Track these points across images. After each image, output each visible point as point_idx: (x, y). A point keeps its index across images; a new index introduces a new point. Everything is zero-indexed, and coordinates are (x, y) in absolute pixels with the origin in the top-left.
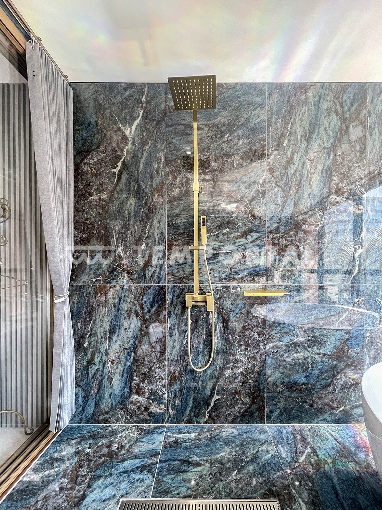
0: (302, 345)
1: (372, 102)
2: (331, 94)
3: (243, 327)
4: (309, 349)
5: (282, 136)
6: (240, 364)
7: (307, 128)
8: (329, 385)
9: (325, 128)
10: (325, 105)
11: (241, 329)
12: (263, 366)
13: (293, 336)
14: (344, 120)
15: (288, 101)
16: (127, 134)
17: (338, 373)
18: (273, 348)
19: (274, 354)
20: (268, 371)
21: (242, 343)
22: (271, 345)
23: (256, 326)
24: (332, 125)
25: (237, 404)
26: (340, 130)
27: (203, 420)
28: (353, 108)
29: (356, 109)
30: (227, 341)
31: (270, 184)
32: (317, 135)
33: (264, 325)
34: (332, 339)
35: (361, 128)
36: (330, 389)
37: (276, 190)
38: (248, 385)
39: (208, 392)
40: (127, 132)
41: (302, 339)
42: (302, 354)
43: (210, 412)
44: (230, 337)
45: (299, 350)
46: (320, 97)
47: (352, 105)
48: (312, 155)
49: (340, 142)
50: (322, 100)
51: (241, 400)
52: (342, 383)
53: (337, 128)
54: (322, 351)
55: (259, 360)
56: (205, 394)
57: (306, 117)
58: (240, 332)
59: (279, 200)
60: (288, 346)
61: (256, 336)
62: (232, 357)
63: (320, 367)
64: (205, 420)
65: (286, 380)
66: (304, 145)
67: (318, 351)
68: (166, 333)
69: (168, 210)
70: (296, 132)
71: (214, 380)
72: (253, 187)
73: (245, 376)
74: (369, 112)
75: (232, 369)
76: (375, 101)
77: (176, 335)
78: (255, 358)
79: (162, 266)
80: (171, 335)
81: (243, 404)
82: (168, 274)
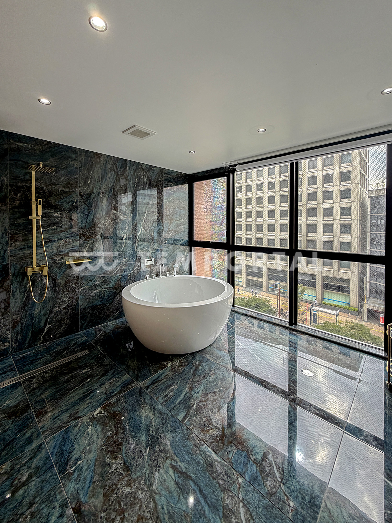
0: (98, 285)
1: (129, 169)
2: (111, 161)
3: (66, 282)
4: (103, 287)
5: (87, 178)
6: (64, 303)
7: (100, 176)
8: (112, 302)
9: (109, 177)
10: (109, 166)
11: (64, 283)
12: (78, 300)
13: (94, 281)
14: (118, 175)
15: (91, 160)
17: (116, 295)
18: (83, 290)
19: (83, 293)
20: (80, 303)
21: (65, 290)
22: (82, 288)
23: (73, 280)
24: (112, 177)
25: (62, 326)
26: (116, 179)
27: (39, 343)
28: (122, 170)
30: (55, 291)
31: (81, 203)
32: (105, 180)
33: (78, 278)
34: (114, 280)
35: (125, 180)
36: (113, 304)
37: (84, 206)
38: (69, 313)
39: (42, 324)
41: (99, 282)
42: (99, 290)
43: (44, 337)
44: (57, 289)
45: (97, 288)
46: (107, 162)
47: (121, 169)
48: (103, 190)
49: (116, 185)
50: (107, 163)
51: (65, 323)
52: (118, 300)
53: (115, 179)
54: (109, 286)
55: (75, 298)
56: (40, 326)
57: (100, 170)
58: (64, 285)
59: (86, 211)
60: (91, 287)
61: (74, 285)
62: (58, 300)
63: (108, 295)
64: (41, 342)
65: (91, 305)
66: (99, 184)
67: (107, 287)
68: (9, 295)
69: (10, 214)
70: (94, 177)
71: (47, 316)
72: (71, 203)
73: (67, 309)
74: (128, 174)
75: (59, 307)
76: (131, 168)
77: (18, 294)
78: (73, 297)
79: (5, 251)
80: (13, 295)
81: (66, 325)
82: (11, 256)
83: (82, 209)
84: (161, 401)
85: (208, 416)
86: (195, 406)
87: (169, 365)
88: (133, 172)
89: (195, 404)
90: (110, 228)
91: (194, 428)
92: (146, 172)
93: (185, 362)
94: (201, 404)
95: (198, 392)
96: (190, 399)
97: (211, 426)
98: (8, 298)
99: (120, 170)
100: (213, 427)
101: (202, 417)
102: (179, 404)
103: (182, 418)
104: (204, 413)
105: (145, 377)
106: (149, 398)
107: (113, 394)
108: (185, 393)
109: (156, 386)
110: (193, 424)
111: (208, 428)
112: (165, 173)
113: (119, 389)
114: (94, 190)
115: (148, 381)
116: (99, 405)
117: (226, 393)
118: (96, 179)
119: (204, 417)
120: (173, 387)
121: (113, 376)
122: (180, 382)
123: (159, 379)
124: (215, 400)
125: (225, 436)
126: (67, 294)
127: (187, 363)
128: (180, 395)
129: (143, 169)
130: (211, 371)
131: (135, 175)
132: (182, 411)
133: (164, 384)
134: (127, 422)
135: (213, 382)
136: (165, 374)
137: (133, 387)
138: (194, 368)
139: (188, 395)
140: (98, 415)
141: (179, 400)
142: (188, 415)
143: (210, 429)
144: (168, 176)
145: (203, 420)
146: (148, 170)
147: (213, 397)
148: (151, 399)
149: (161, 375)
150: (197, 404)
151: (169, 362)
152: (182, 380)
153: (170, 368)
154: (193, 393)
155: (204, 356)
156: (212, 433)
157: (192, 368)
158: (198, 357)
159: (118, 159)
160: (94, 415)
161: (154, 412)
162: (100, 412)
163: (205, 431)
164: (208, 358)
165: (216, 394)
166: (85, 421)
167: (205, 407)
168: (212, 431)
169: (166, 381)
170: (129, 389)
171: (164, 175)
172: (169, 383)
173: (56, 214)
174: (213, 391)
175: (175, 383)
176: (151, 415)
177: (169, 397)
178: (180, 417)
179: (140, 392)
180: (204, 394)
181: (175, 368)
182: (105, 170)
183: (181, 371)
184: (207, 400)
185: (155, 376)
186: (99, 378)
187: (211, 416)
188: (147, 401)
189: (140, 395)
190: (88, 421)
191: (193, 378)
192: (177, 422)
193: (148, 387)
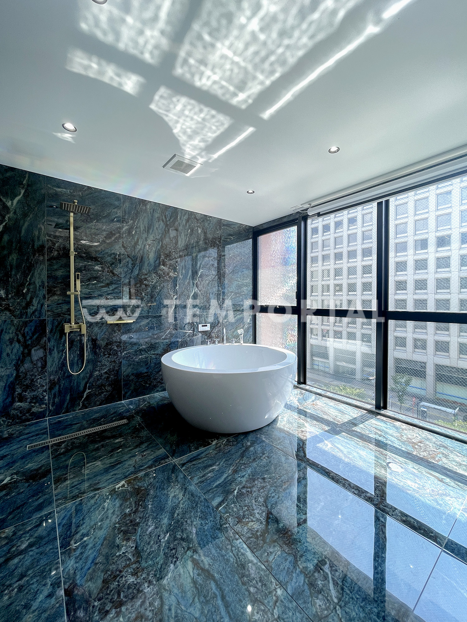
0: (144, 350)
1: (180, 219)
2: (160, 210)
3: (107, 344)
4: (149, 352)
5: (132, 228)
6: (105, 367)
7: (146, 226)
8: (160, 371)
9: (157, 228)
10: (156, 215)
11: (105, 345)
12: (120, 366)
13: (139, 345)
14: (167, 225)
15: (135, 208)
16: (8, 205)
18: (126, 354)
19: (126, 358)
20: (123, 369)
21: (106, 353)
22: (125, 352)
23: (115, 342)
24: (161, 227)
25: (103, 393)
26: (165, 230)
27: (78, 409)
28: (172, 220)
29: (173, 221)
30: (95, 353)
31: (124, 256)
32: (153, 231)
33: (121, 341)
34: (162, 345)
35: (175, 231)
36: (161, 373)
37: (128, 260)
38: (110, 379)
39: (81, 388)
40: (9, 204)
41: (144, 347)
42: (144, 356)
43: (83, 402)
44: (97, 351)
45: (143, 353)
46: (154, 210)
47: (171, 218)
48: (149, 242)
49: (165, 237)
50: (155, 212)
51: (106, 389)
53: (163, 229)
54: (156, 352)
55: (118, 363)
56: (79, 390)
57: (146, 219)
58: (104, 347)
59: (130, 265)
60: (136, 351)
61: (116, 348)
62: (99, 363)
63: (154, 362)
64: (80, 407)
65: (135, 372)
66: (145, 235)
67: (153, 353)
68: (46, 353)
69: (48, 266)
70: (140, 227)
71: (86, 380)
72: (113, 256)
73: (108, 374)
74: (179, 224)
75: (99, 371)
76: (182, 218)
77: (55, 353)
78: (114, 361)
79: (42, 305)
80: (50, 354)
81: (107, 392)
82: (48, 311)
83: (125, 263)
84: (196, 480)
85: (250, 505)
86: (236, 492)
87: (214, 443)
88: (184, 222)
89: (237, 489)
90: (157, 286)
91: (229, 518)
92: (200, 223)
93: (234, 441)
94: (244, 491)
95: (243, 476)
96: (231, 483)
97: (252, 517)
98: (45, 356)
99: (169, 220)
100: (254, 519)
101: (243, 505)
102: (217, 487)
103: (217, 504)
104: (246, 502)
105: (183, 453)
106: (182, 476)
107: (142, 468)
108: (226, 475)
109: (194, 465)
110: (230, 513)
111: (247, 520)
112: (224, 225)
113: (150, 463)
114: (139, 242)
115: (185, 458)
116: (124, 478)
117: (279, 481)
118: (142, 230)
119: (245, 506)
120: (214, 467)
121: (146, 448)
122: (223, 463)
123: (199, 457)
124: (263, 488)
125: (268, 532)
126: (109, 357)
127: (236, 443)
128: (220, 477)
129: (196, 219)
130: (264, 454)
131: (188, 225)
132: (219, 496)
133: (203, 463)
134: (151, 500)
135: (264, 467)
136: (207, 452)
137: (167, 462)
138: (244, 449)
139: (229, 478)
140: (120, 489)
141: (218, 483)
142: (225, 501)
143: (250, 521)
144: (227, 228)
145: (243, 509)
146: (203, 221)
147: (261, 483)
148: (184, 477)
149: (202, 453)
150: (239, 489)
151: (215, 440)
152: (226, 460)
153: (214, 446)
154: (236, 476)
155: (259, 436)
156: (252, 526)
157: (241, 448)
158: (250, 437)
159: (167, 207)
160: (115, 488)
161: (185, 492)
162: (123, 486)
163: (244, 522)
164: (264, 439)
165: (266, 480)
166: (104, 493)
167: (248, 495)
168: (252, 523)
169: (206, 460)
170: (162, 464)
171: (222, 227)
172: (210, 463)
173: (97, 268)
174: (262, 477)
175: (217, 463)
176: (181, 496)
177: (206, 479)
178: (215, 503)
179: (174, 469)
180: (250, 479)
181: (220, 446)
182: (152, 220)
183: (227, 451)
184: (253, 486)
185: (194, 453)
186: (132, 450)
187: (254, 505)
188: (179, 480)
189: (173, 472)
190: (108, 494)
191: (240, 460)
192: (209, 508)
193: (183, 465)
